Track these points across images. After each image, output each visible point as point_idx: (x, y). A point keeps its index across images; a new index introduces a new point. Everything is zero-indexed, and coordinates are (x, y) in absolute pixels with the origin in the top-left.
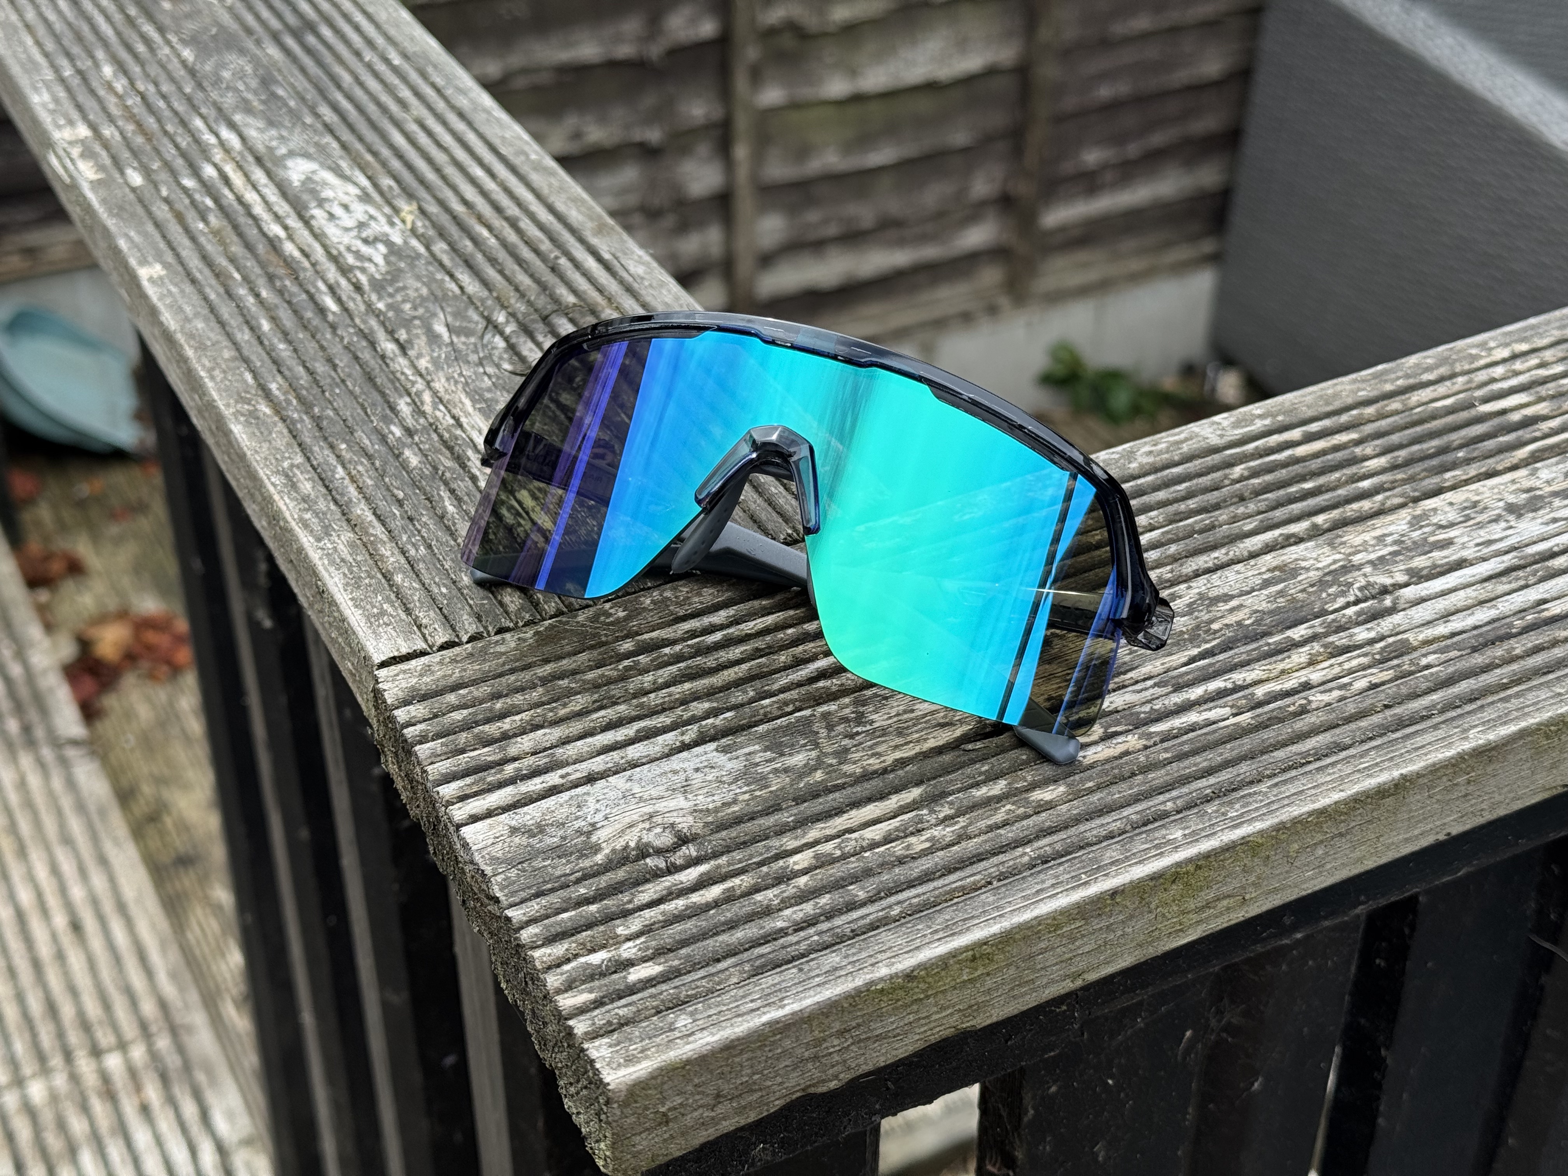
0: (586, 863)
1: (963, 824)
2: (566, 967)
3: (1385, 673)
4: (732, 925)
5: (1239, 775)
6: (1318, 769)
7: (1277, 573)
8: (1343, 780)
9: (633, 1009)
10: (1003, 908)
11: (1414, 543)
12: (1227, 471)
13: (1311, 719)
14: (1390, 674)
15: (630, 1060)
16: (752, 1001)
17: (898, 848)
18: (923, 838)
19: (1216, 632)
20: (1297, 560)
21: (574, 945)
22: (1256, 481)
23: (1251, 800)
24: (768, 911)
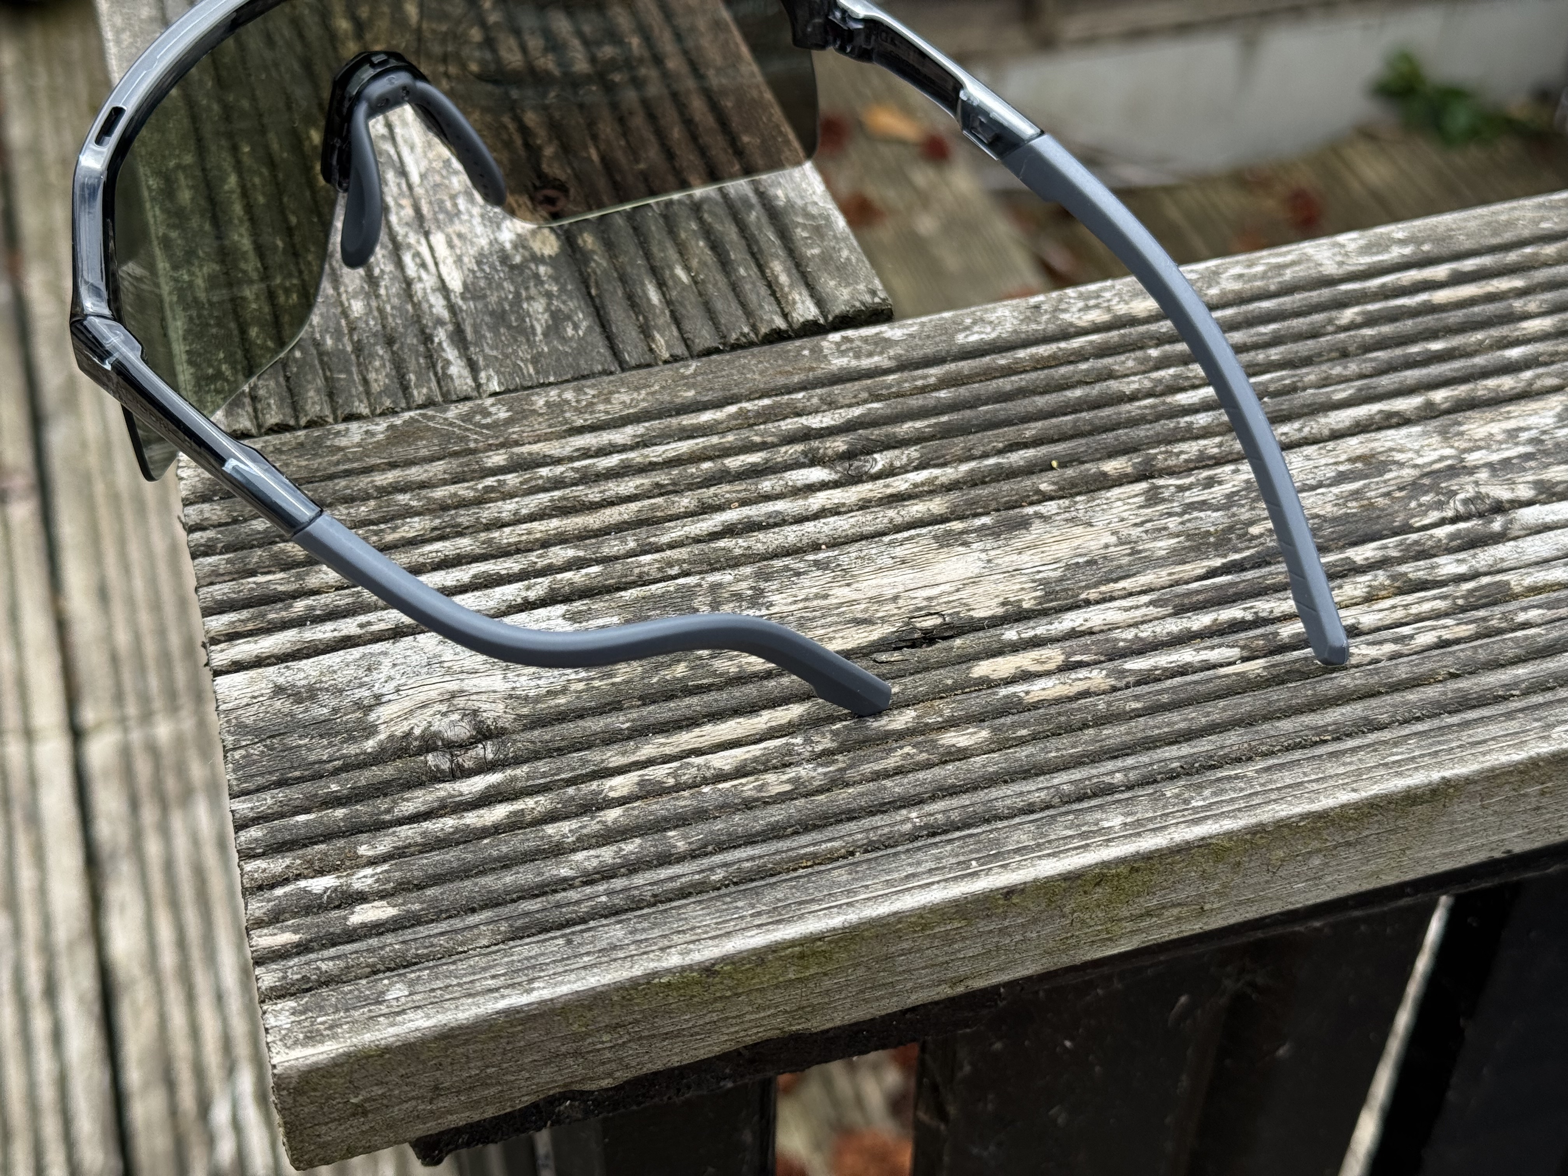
0: (351, 749)
1: (841, 765)
2: (279, 892)
3: (1464, 627)
4: (507, 863)
5: (1222, 748)
6: (1332, 755)
7: (1359, 465)
8: (1361, 775)
9: (341, 964)
10: (856, 893)
11: (1557, 445)
12: (1334, 314)
13: (1344, 680)
14: (1470, 629)
15: (312, 1037)
16: (493, 977)
17: (748, 786)
18: (785, 777)
19: (1254, 538)
20: (1391, 450)
21: (298, 862)
22: (1368, 332)
23: (1228, 786)
24: (558, 851)
